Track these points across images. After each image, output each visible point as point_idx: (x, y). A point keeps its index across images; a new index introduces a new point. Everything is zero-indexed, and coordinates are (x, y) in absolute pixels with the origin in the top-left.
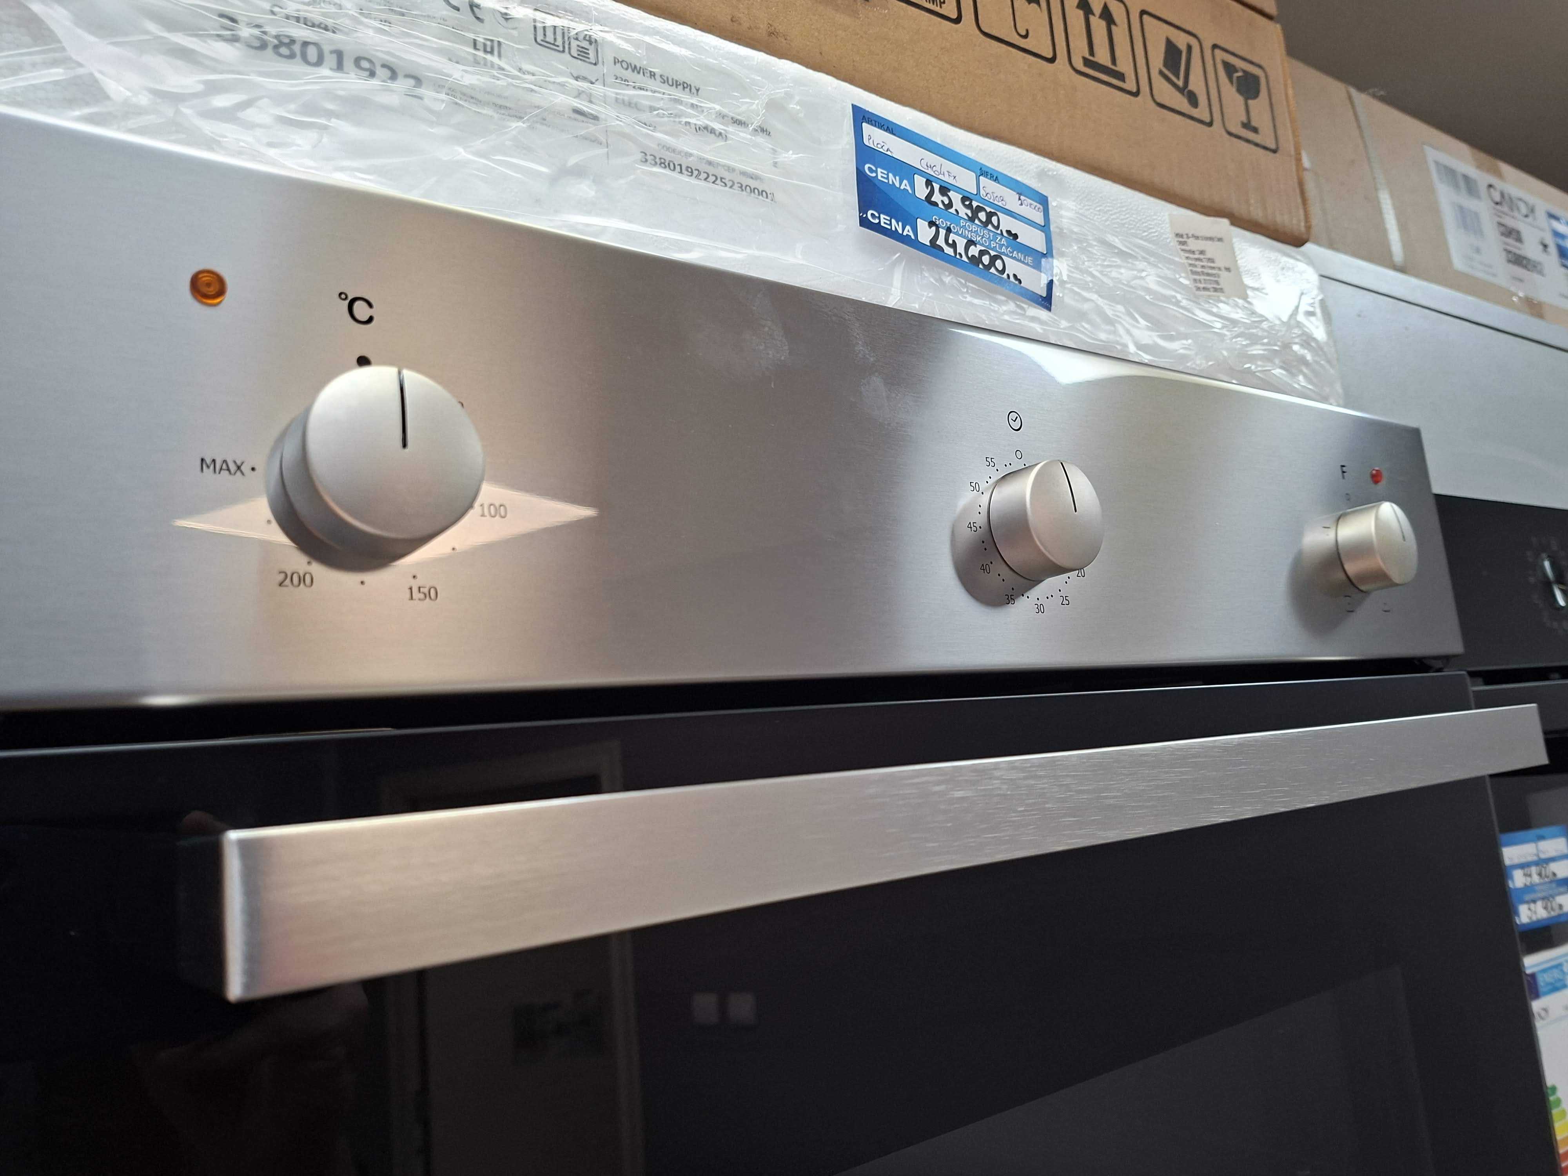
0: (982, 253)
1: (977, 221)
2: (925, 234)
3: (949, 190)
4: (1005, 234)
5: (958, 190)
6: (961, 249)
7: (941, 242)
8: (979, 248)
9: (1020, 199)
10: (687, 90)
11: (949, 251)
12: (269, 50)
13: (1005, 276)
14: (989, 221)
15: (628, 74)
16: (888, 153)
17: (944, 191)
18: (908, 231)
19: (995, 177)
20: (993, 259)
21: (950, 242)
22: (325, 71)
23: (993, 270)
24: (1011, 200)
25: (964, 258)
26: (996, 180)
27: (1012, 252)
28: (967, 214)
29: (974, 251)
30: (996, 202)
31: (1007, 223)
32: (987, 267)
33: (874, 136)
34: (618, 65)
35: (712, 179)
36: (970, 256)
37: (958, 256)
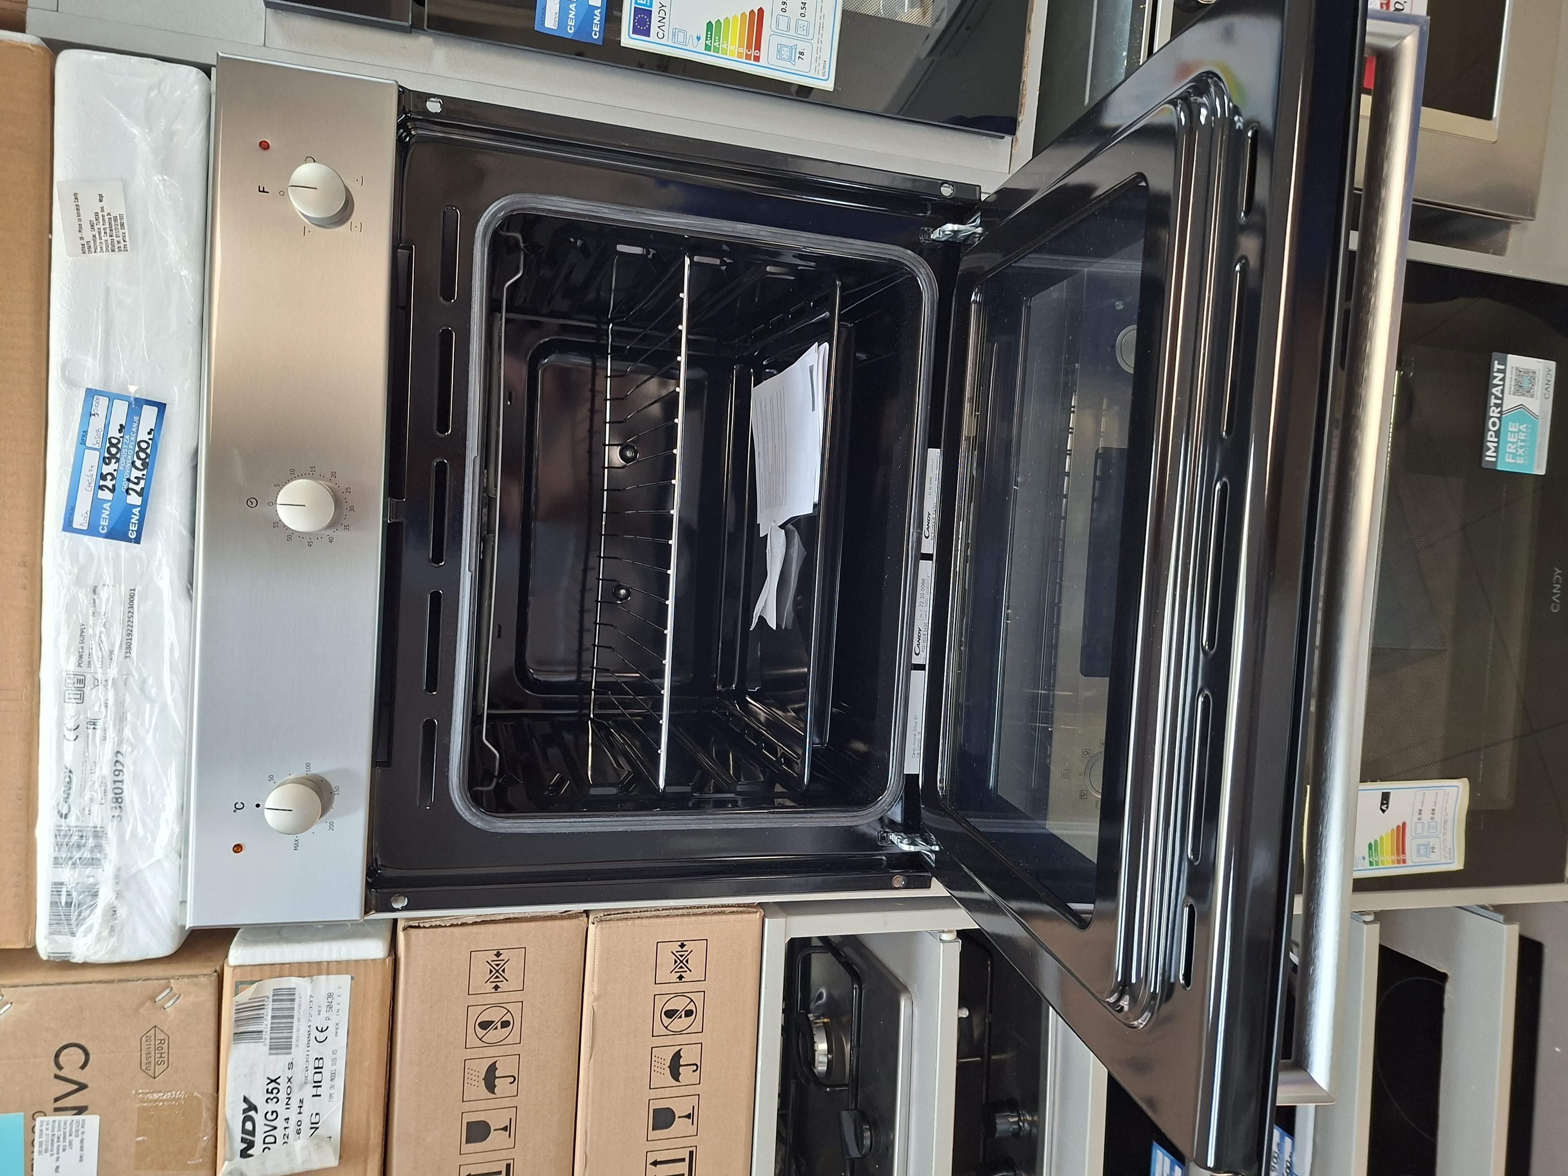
0: (139, 458)
1: (118, 456)
2: (134, 499)
3: (102, 473)
4: (122, 435)
5: (99, 467)
6: (139, 474)
7: (138, 488)
8: (135, 459)
9: (94, 415)
10: (84, 630)
11: (142, 483)
12: (121, 805)
13: (150, 442)
14: (115, 446)
15: (85, 658)
16: (89, 513)
17: (103, 477)
18: (136, 511)
19: (83, 435)
20: (142, 450)
21: (136, 481)
22: (125, 787)
23: (148, 451)
24: (96, 424)
25: (145, 472)
26: (86, 432)
27: (134, 432)
28: (115, 463)
29: (139, 463)
30: (101, 437)
31: (114, 432)
32: (148, 456)
33: (80, 520)
34: (81, 665)
35: (130, 623)
36: (142, 468)
37: (145, 477)
